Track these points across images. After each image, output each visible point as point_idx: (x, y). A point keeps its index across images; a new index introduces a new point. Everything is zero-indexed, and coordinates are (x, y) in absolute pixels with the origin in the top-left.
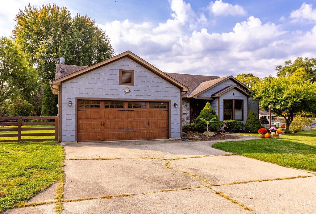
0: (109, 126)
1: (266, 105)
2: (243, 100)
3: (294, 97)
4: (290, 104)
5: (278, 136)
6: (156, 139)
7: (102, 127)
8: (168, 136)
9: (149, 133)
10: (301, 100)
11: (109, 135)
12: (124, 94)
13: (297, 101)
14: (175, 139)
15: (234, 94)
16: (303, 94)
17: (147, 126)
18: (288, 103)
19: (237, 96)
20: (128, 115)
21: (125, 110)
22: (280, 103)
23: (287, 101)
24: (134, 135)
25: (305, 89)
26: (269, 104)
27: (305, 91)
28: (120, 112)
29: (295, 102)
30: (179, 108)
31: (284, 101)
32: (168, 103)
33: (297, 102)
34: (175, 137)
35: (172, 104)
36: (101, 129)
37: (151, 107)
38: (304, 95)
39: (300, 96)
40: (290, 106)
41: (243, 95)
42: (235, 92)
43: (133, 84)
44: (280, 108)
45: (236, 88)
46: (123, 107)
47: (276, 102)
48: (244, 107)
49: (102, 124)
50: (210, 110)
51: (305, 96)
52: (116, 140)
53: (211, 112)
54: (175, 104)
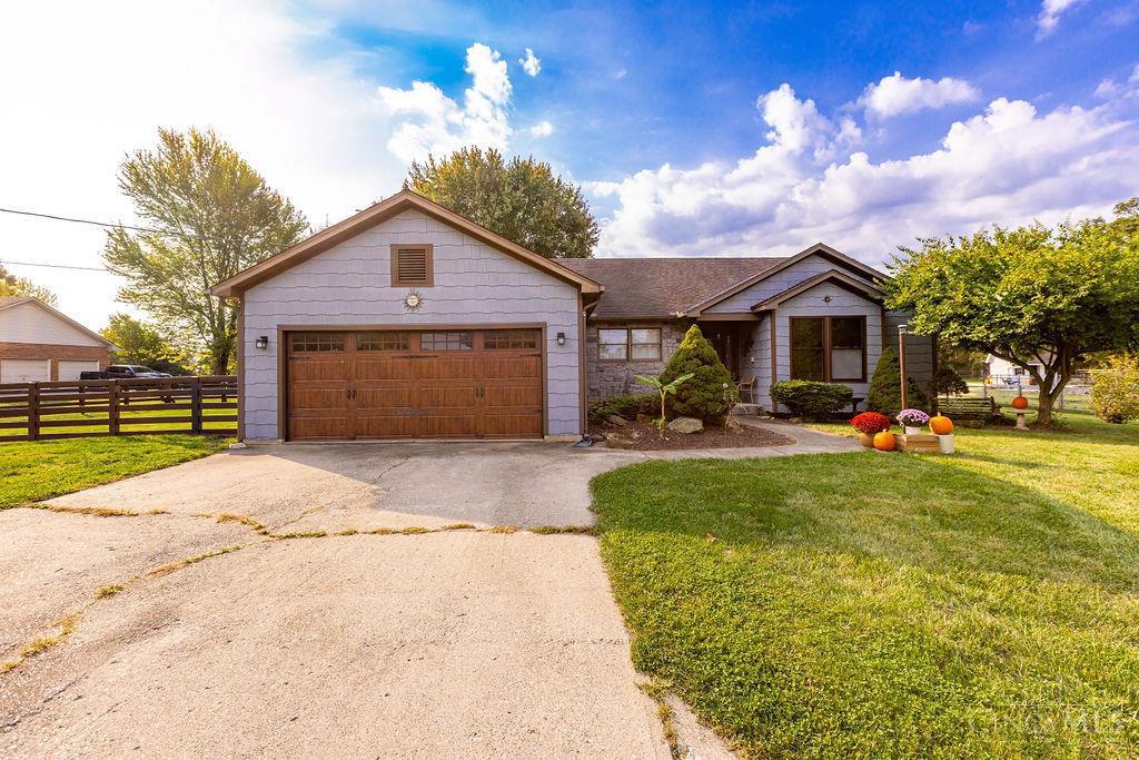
0: (369, 400)
1: (932, 327)
2: (863, 318)
3: (1045, 292)
4: (1028, 320)
5: (936, 442)
6: (505, 437)
7: (352, 402)
8: (541, 431)
9: (481, 421)
10: (1079, 301)
11: (368, 425)
12: (405, 310)
13: (1061, 306)
14: (561, 438)
15: (827, 299)
16: (1092, 277)
17: (477, 400)
18: (1021, 316)
19: (842, 305)
20: (421, 368)
21: (412, 357)
22: (989, 318)
23: (1014, 310)
24: (440, 424)
25: (1097, 259)
26: (945, 324)
27: (1099, 265)
28: (399, 360)
29: (1049, 312)
30: (575, 345)
31: (1003, 309)
32: (538, 330)
33: (1058, 310)
34: (563, 434)
35: (551, 334)
36: (347, 406)
37: (488, 346)
38: (1095, 281)
39: (1074, 287)
40: (1031, 326)
41: (862, 302)
42: (833, 292)
43: (431, 284)
44: (988, 337)
45: (833, 281)
46: (405, 347)
47: (971, 317)
48: (869, 340)
49: (352, 394)
50: (695, 349)
51: (1095, 287)
52: (388, 438)
53: (697, 356)
54: (561, 335)
